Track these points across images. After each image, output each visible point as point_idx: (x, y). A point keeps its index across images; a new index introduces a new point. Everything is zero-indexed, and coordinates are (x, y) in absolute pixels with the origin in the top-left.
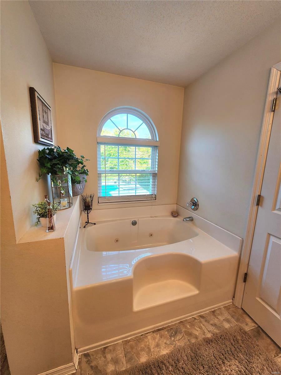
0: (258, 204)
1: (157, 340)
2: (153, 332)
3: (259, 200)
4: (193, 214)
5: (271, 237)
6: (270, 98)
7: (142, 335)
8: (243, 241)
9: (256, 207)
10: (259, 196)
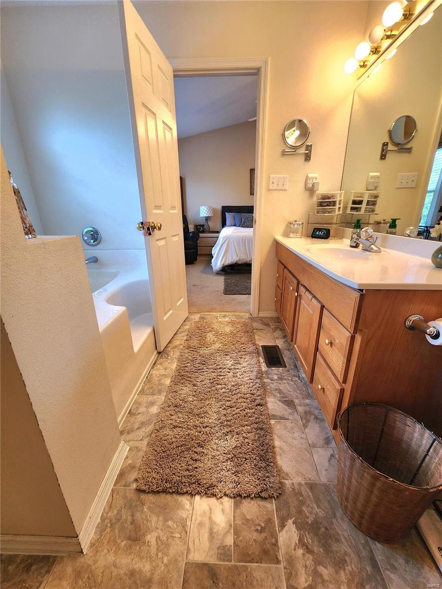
1: (161, 368)
2: (152, 368)
4: (96, 252)
7: (147, 377)
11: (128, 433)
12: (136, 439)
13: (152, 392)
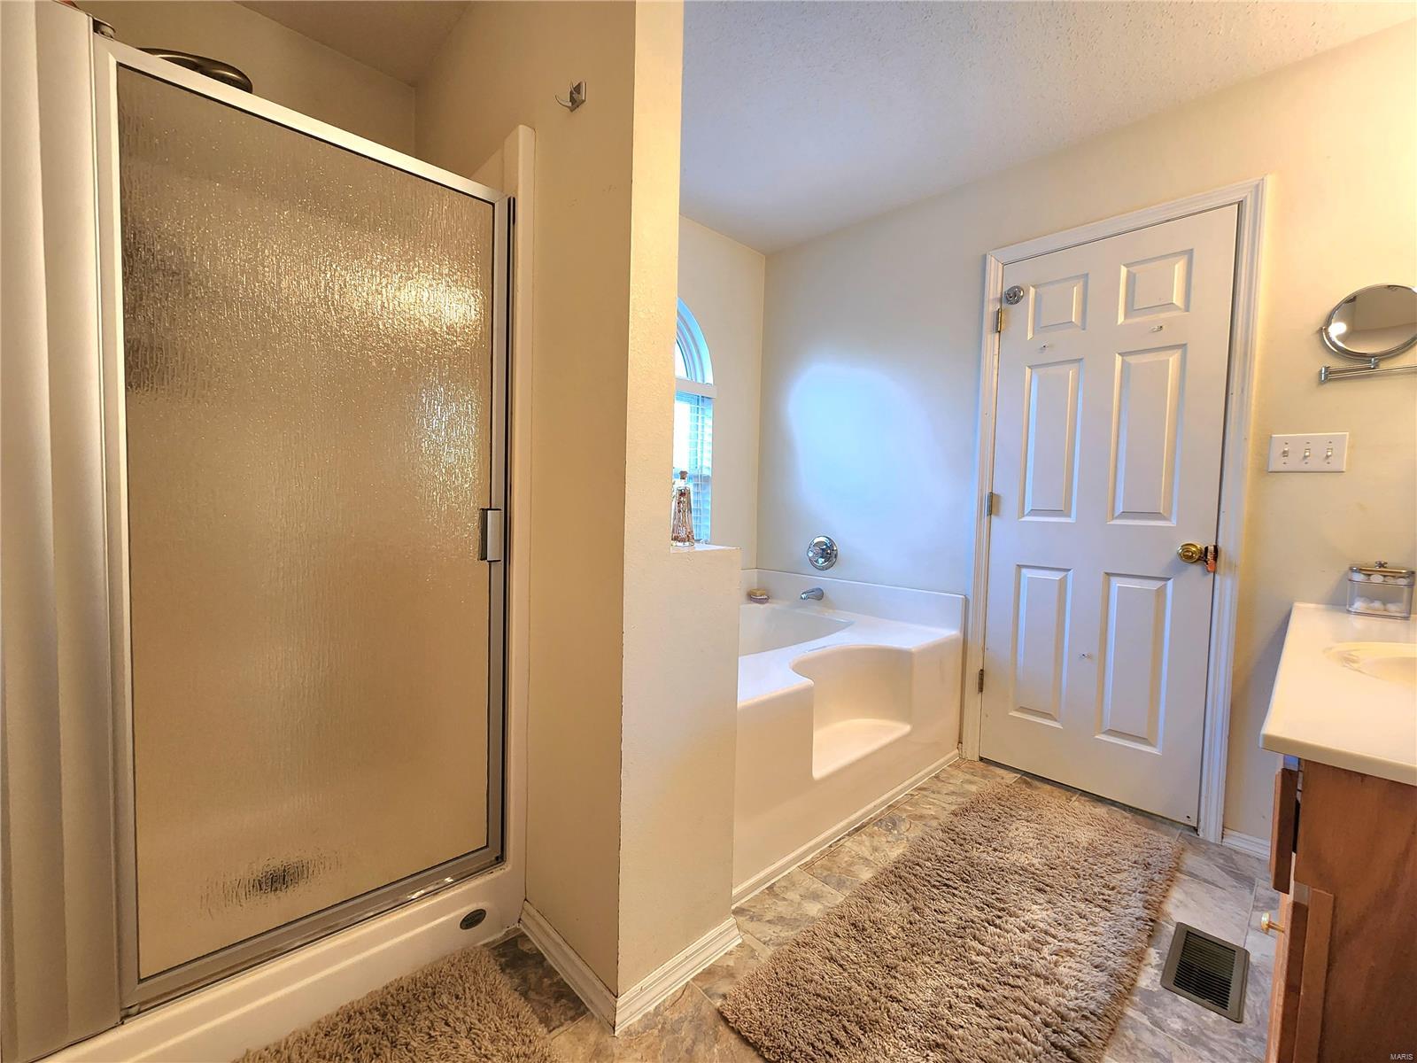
0: (990, 513)
1: (867, 843)
2: (849, 834)
3: (992, 505)
4: (823, 580)
5: (1024, 571)
6: (991, 308)
7: (831, 846)
8: (966, 601)
9: (986, 519)
10: (991, 495)
11: (752, 918)
12: (758, 936)
13: (825, 877)
